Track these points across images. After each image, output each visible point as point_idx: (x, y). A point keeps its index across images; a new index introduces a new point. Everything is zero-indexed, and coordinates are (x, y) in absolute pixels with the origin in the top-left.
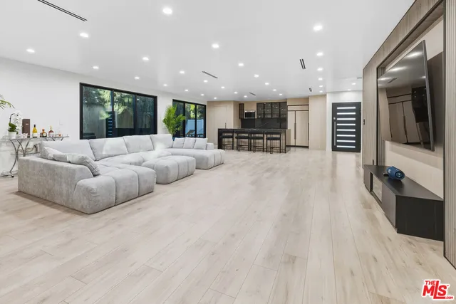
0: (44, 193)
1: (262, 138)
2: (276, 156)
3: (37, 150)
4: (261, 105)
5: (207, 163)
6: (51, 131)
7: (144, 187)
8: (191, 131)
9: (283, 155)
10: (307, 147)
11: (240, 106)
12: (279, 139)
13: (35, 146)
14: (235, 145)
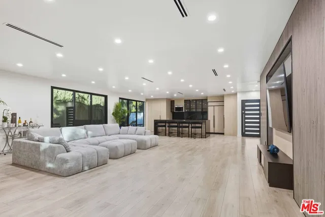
0: (32, 164)
1: (188, 127)
2: (198, 140)
3: (21, 135)
4: (187, 102)
5: (145, 145)
6: (31, 122)
7: (101, 160)
8: (133, 122)
9: (204, 140)
10: (223, 134)
11: (172, 102)
12: (201, 127)
13: (20, 133)
14: (167, 132)
